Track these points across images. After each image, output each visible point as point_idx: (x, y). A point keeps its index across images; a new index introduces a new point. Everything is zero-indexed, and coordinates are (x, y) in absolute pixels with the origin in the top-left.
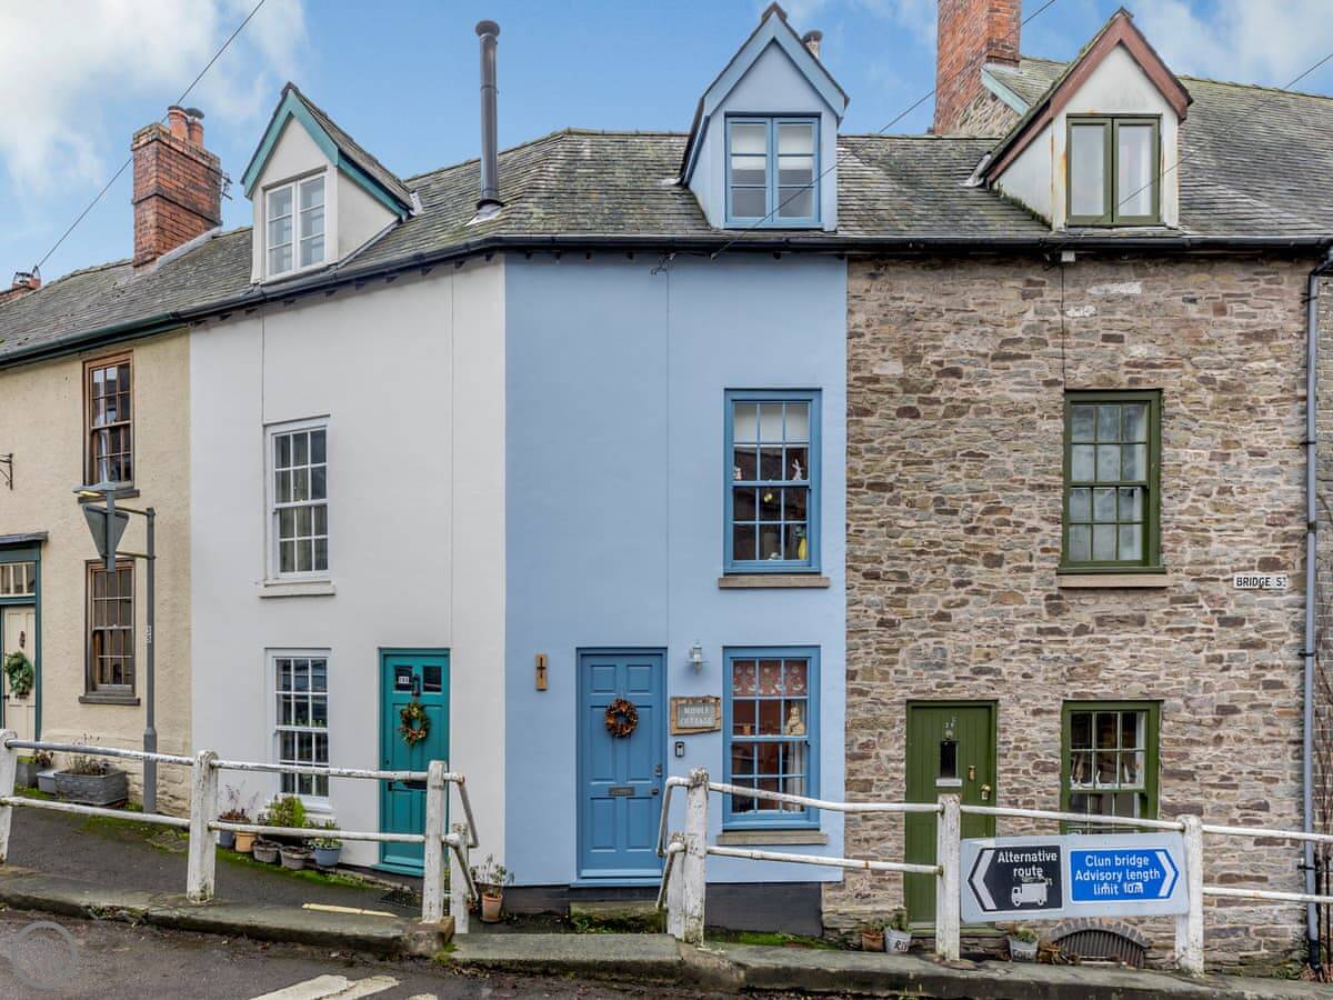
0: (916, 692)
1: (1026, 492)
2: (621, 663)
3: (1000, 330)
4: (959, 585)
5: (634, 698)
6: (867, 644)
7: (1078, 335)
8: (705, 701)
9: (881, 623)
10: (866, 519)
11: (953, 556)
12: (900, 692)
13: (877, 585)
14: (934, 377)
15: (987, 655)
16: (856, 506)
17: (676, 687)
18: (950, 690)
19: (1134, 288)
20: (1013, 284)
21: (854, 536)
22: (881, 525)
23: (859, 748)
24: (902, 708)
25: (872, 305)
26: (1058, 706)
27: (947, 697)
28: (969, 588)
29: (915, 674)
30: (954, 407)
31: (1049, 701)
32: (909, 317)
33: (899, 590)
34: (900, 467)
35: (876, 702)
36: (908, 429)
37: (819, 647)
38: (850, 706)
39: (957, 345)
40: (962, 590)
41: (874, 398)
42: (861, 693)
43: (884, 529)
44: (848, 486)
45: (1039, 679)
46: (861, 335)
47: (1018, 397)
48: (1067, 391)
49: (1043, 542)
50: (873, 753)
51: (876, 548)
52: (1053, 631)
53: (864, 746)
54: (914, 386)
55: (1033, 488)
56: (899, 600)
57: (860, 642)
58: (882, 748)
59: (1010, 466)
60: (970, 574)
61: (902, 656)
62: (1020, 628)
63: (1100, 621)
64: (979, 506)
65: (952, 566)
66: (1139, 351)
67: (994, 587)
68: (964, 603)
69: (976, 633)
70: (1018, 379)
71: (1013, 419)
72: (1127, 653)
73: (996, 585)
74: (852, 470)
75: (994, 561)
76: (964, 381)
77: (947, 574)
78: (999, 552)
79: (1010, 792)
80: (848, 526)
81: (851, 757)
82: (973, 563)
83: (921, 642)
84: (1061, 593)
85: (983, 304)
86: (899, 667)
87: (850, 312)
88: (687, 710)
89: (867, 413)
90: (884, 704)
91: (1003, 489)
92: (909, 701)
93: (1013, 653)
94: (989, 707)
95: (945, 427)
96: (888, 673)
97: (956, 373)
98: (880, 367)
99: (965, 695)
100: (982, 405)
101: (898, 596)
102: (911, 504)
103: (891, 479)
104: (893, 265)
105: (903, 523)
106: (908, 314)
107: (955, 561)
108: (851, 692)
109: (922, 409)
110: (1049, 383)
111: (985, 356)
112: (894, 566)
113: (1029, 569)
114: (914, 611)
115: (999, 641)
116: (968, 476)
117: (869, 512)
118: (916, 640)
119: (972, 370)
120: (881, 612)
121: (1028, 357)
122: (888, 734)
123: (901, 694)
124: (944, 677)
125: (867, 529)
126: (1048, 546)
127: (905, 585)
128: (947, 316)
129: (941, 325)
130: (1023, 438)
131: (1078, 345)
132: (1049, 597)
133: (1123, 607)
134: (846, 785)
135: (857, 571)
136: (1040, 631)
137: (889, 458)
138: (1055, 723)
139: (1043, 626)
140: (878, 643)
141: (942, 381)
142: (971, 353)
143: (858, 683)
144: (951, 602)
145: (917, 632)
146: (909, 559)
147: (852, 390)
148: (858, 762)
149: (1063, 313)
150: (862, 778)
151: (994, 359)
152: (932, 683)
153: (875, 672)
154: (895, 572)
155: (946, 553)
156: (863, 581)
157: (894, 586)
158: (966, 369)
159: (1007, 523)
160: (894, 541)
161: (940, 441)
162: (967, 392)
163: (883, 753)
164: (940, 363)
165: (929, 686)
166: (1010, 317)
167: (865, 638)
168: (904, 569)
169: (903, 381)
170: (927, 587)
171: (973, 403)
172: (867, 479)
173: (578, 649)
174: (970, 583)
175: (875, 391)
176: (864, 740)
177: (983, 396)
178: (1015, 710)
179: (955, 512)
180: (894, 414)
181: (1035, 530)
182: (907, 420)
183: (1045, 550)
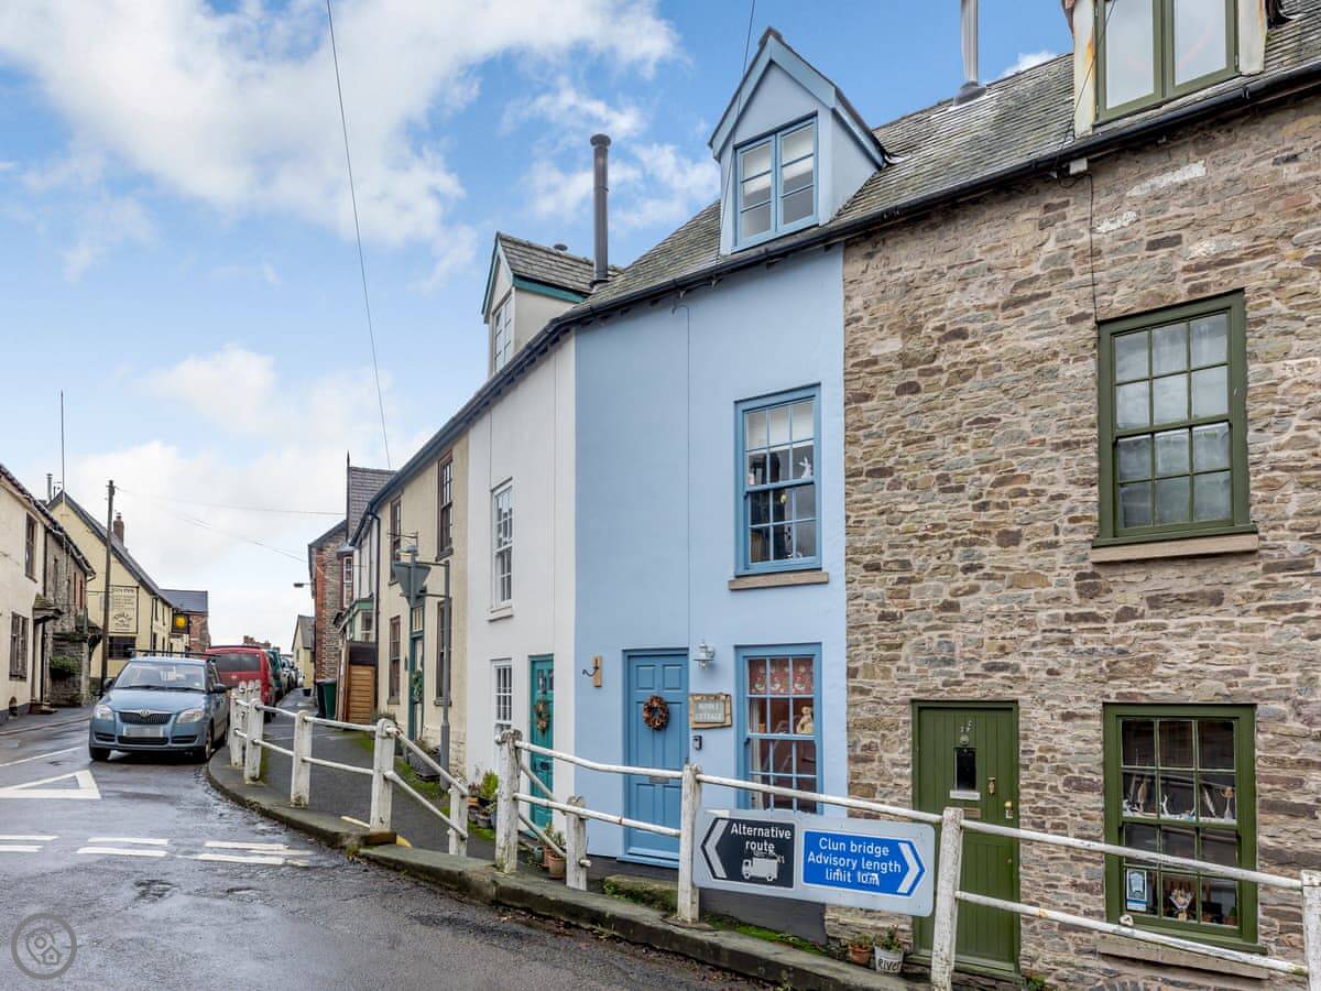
0: (920, 691)
1: (1048, 454)
2: (659, 663)
3: (1012, 273)
4: (966, 570)
5: (668, 695)
6: (867, 640)
7: (1113, 251)
8: (716, 697)
9: (883, 617)
10: (866, 509)
11: (960, 539)
12: (903, 691)
13: (879, 577)
14: (936, 345)
15: (1002, 648)
16: (856, 496)
17: (697, 684)
18: (959, 689)
19: (1195, 170)
20: (1028, 215)
21: (853, 527)
22: (882, 513)
23: (862, 750)
24: (908, 709)
25: (869, 284)
26: (1096, 710)
27: (956, 697)
28: (981, 572)
29: (919, 671)
30: (959, 372)
31: (1083, 703)
32: (909, 287)
33: (901, 580)
34: (900, 449)
35: (879, 701)
36: (910, 405)
37: (820, 644)
38: (851, 705)
39: (960, 302)
40: (972, 575)
41: (872, 380)
42: (863, 691)
43: (884, 517)
44: (847, 477)
45: (1069, 676)
46: (858, 320)
47: (1036, 344)
48: (1100, 324)
49: (1072, 510)
50: (876, 756)
51: (876, 538)
52: (1085, 617)
53: (867, 747)
54: (913, 359)
55: (1056, 447)
56: (901, 591)
57: (860, 637)
58: (886, 751)
59: (1026, 427)
60: (981, 557)
61: (906, 651)
62: (1042, 615)
63: (1154, 602)
64: (989, 478)
65: (959, 550)
66: (1202, 248)
67: (1008, 569)
68: (973, 590)
69: (988, 623)
70: (1035, 323)
71: (1030, 371)
72: (1194, 642)
73: (1012, 566)
74: (851, 459)
75: (1009, 539)
76: (970, 340)
77: (955, 559)
78: (1015, 528)
79: (1033, 810)
80: (848, 517)
81: (854, 759)
82: (984, 543)
83: (926, 635)
84: (1097, 570)
85: (991, 250)
86: (901, 663)
87: (848, 298)
88: (701, 706)
89: (867, 397)
90: (887, 704)
91: (1017, 454)
92: (913, 701)
93: (1034, 645)
94: (1009, 708)
95: (949, 396)
96: (889, 670)
97: (960, 334)
98: (878, 348)
99: (977, 695)
100: (991, 363)
101: (900, 587)
102: (912, 486)
103: (890, 463)
104: (891, 237)
105: (904, 508)
106: (907, 285)
107: (963, 543)
108: (853, 690)
109: (922, 382)
110: (1073, 320)
111: (994, 307)
112: (895, 554)
113: (1054, 545)
114: (916, 601)
115: (1017, 632)
116: (976, 446)
117: (868, 500)
118: (919, 634)
119: (979, 326)
120: (882, 605)
121: (1048, 294)
122: (891, 736)
123: (905, 693)
124: (950, 674)
125: (866, 519)
126: (1078, 514)
127: (907, 575)
128: (951, 274)
129: (944, 285)
130: (1043, 391)
131: (1114, 264)
132: (1081, 577)
133: (1186, 582)
134: (849, 788)
135: (858, 563)
136: (1068, 618)
137: (890, 440)
138: (1093, 729)
139: (1072, 611)
140: (879, 638)
141: (945, 346)
142: (977, 308)
143: (860, 681)
144: (959, 589)
145: (921, 625)
146: (911, 546)
147: (849, 377)
148: (860, 765)
149: (1092, 230)
150: (865, 782)
151: (1004, 308)
152: (939, 681)
153: (877, 669)
154: (896, 561)
155: (952, 536)
156: (864, 573)
157: (896, 576)
158: (970, 327)
159: (1023, 493)
160: (894, 528)
161: (944, 412)
162: (974, 353)
163: (886, 756)
164: (941, 329)
165: (934, 684)
166: (1025, 254)
167: (867, 633)
168: (906, 558)
169: (902, 357)
170: (931, 575)
171: (979, 363)
172: (865, 466)
173: (624, 651)
174: (981, 567)
175: (872, 374)
176: (866, 741)
177: (992, 354)
178: (1039, 714)
179: (960, 489)
180: (892, 393)
181: (1061, 497)
182: (906, 397)
183: (1072, 520)
